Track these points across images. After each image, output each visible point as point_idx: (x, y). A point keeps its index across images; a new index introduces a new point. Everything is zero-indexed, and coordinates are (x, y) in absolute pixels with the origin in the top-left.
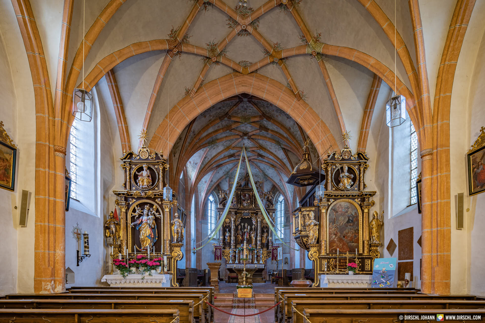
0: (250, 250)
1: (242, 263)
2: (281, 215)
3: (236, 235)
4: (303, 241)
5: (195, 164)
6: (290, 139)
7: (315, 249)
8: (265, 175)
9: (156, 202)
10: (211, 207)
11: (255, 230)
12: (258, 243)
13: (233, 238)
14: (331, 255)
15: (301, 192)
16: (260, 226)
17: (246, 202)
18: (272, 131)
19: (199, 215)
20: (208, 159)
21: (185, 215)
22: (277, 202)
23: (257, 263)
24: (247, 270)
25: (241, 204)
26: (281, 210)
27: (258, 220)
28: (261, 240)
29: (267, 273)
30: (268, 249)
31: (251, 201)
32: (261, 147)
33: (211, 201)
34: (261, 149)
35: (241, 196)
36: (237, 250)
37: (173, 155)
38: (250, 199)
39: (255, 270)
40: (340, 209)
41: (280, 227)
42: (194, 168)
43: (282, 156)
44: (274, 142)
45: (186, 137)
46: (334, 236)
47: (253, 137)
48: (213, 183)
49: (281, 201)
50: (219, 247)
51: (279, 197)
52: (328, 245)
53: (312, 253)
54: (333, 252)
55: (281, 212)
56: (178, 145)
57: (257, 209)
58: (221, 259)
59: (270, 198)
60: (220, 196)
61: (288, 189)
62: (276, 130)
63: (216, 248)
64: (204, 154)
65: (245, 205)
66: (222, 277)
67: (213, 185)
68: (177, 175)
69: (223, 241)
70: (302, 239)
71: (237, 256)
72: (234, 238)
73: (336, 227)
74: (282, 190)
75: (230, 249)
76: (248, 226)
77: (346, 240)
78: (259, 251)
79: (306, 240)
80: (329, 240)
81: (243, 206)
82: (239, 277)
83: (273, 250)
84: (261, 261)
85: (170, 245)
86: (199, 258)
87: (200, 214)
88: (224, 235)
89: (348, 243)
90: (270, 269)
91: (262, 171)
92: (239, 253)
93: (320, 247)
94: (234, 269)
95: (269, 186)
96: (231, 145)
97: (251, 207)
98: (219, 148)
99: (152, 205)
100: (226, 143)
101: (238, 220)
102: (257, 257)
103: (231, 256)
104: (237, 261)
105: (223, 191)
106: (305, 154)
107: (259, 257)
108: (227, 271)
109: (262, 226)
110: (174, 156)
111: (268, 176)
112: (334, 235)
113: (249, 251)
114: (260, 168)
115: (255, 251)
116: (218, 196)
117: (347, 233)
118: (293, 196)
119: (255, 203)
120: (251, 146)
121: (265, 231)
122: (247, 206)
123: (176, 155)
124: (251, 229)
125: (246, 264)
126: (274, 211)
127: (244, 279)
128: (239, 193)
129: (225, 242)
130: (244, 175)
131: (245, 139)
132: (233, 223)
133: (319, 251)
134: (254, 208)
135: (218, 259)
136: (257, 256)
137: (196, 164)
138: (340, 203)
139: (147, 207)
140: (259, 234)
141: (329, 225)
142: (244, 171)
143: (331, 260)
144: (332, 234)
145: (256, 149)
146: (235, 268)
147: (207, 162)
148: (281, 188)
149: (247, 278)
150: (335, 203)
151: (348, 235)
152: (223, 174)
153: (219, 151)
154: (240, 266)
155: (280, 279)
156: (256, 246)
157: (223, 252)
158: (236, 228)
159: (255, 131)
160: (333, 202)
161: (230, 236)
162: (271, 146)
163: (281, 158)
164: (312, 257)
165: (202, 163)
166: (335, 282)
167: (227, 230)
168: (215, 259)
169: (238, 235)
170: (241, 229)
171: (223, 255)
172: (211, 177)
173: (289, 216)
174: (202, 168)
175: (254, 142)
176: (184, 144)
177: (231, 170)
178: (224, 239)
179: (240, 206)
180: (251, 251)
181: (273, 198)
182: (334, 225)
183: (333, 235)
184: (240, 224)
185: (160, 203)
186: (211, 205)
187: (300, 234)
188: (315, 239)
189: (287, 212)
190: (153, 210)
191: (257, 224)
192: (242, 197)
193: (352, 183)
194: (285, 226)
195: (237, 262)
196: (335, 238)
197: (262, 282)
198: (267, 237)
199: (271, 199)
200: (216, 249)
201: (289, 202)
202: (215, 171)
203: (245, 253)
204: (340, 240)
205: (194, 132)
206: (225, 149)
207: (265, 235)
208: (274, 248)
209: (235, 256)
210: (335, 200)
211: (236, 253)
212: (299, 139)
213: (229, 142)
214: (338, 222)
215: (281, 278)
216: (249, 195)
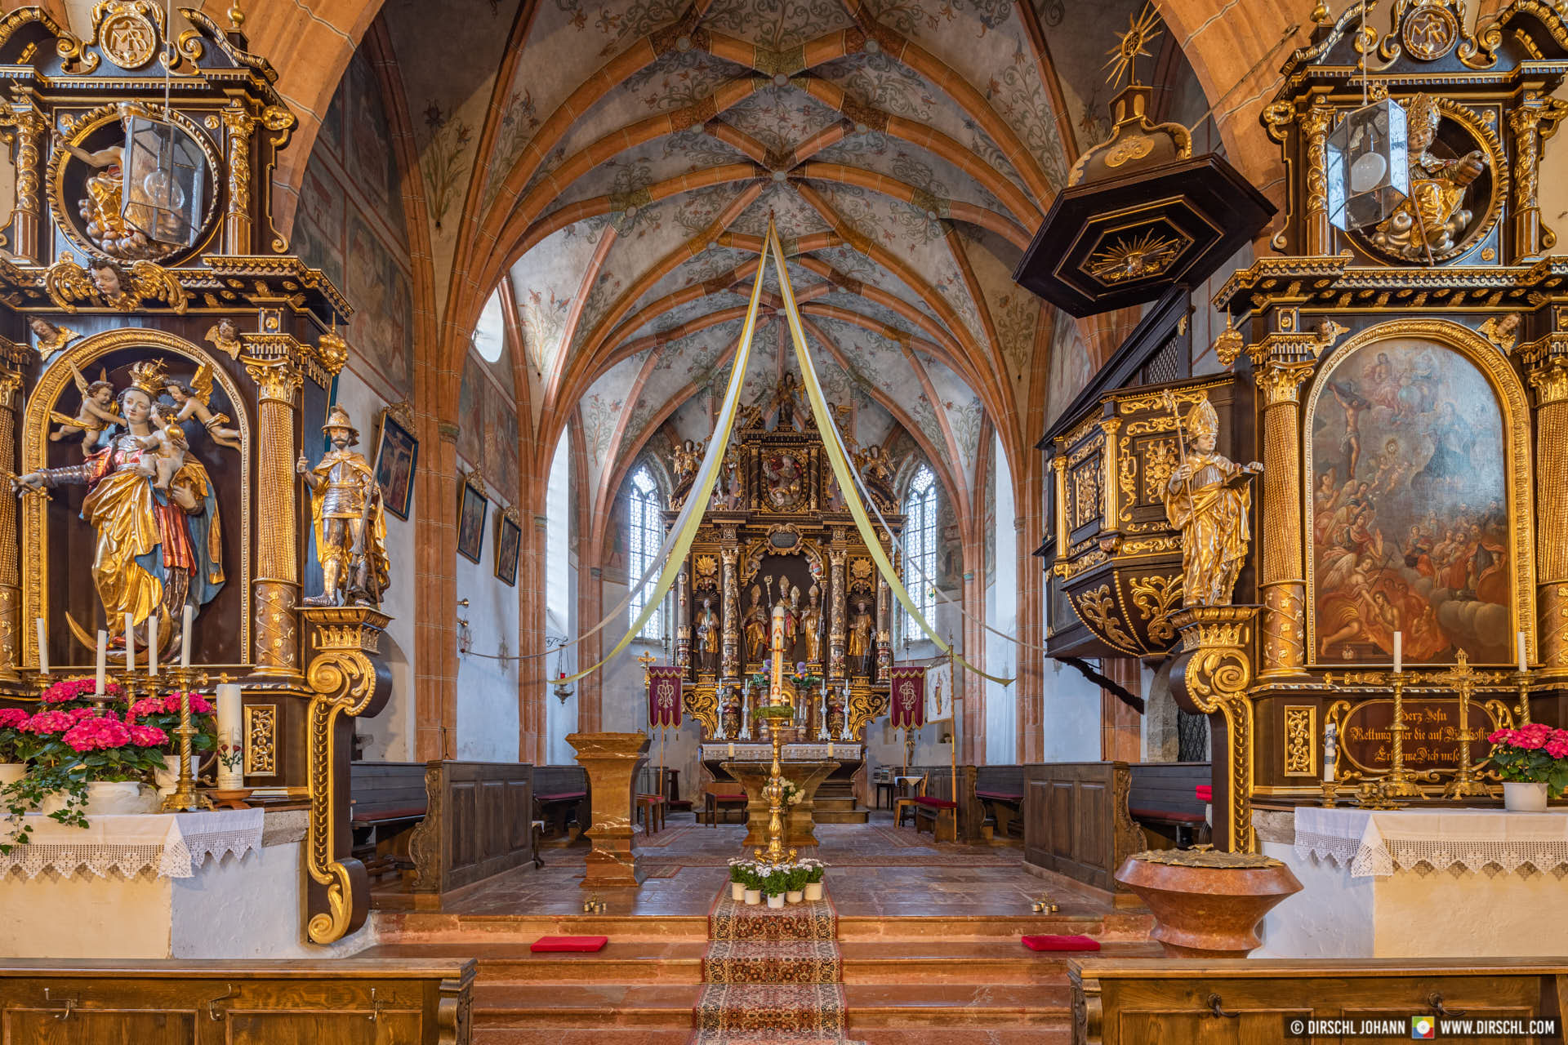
0: (799, 685)
1: (765, 738)
2: (923, 545)
3: (743, 624)
4: (1128, 598)
5: (556, 305)
6: (986, 158)
7: (1226, 639)
8: (860, 379)
9: (210, 347)
10: (643, 517)
11: (818, 604)
12: (835, 655)
13: (728, 636)
14: (1329, 678)
15: (1023, 430)
16: (840, 585)
17: (782, 488)
18: (902, 122)
19: (590, 543)
20: (618, 284)
21: (515, 528)
22: (907, 497)
23: (829, 736)
24: (788, 771)
25: (760, 497)
26: (923, 529)
27: (834, 562)
28: (846, 646)
29: (869, 777)
30: (873, 681)
31: (801, 485)
32: (847, 232)
33: (644, 491)
34: (848, 241)
35: (760, 464)
36: (747, 684)
37: (432, 222)
38: (801, 476)
39: (826, 768)
40: (1386, 389)
41: (919, 594)
42: (555, 322)
43: (938, 271)
44: (908, 194)
45: (490, 125)
46: (1350, 557)
47: (811, 172)
48: (645, 412)
49: (921, 490)
50: (670, 670)
51: (913, 475)
52: (1311, 614)
53: (1208, 666)
54: (1343, 660)
55: (923, 537)
56: (453, 166)
57: (827, 519)
58: (677, 722)
59: (882, 472)
60: (677, 466)
61: (956, 434)
62: (923, 114)
63: (657, 675)
64: (596, 256)
65: (780, 501)
66: (688, 793)
67: (649, 424)
68: (454, 320)
69: (691, 647)
70: (1127, 588)
71: (745, 709)
72: (735, 636)
73: (1357, 503)
74: (928, 442)
75: (717, 679)
76: (790, 588)
77: (1425, 581)
78: (838, 690)
79: (1150, 590)
80: (1319, 580)
81: (770, 506)
82: (752, 802)
83: (898, 682)
84: (846, 730)
85: (296, 618)
86: (591, 720)
87: (597, 539)
88: (693, 626)
89: (1436, 603)
90: (881, 760)
91: (848, 360)
92: (756, 696)
93: (1261, 625)
94: (725, 766)
95: (875, 430)
96: (717, 222)
97: (804, 510)
98: (665, 233)
99: (179, 366)
100: (692, 208)
101: (750, 564)
102: (827, 714)
103: (720, 709)
104: (744, 729)
105: (688, 445)
106: (1128, 97)
107: (837, 715)
108: (707, 772)
109: (849, 589)
110: (438, 225)
111: (870, 385)
112: (1349, 549)
113: (798, 688)
114: (838, 350)
115: (819, 688)
116: (670, 466)
117: (1427, 539)
118: (973, 466)
119: (818, 493)
120: (802, 231)
121: (862, 606)
122: (785, 505)
123: (445, 220)
124: (804, 602)
125: (784, 741)
126: (898, 523)
127: (775, 810)
128: (754, 452)
129: (698, 654)
130: (775, 380)
131: (776, 189)
132: (728, 573)
133: (1257, 653)
134: (814, 513)
135: (665, 722)
136: (831, 710)
137: (563, 304)
138: (1386, 349)
139: (143, 373)
140: (836, 621)
141: (1317, 487)
142: (773, 366)
143: (1335, 707)
144: (1331, 545)
145: (823, 242)
146: (731, 759)
147: (613, 300)
148: (927, 432)
149: (788, 809)
150: (1353, 344)
151: (1437, 548)
152: (689, 378)
153: (666, 249)
154: (756, 751)
155: (944, 812)
156: (826, 669)
157: (690, 694)
158: (741, 594)
159: (822, 134)
160: (1342, 339)
161: (718, 630)
162: (894, 221)
163: (934, 283)
164: (1206, 690)
165: (591, 302)
166: (1434, 863)
167: (707, 603)
168: (654, 722)
169: (748, 623)
170: (763, 601)
171: (689, 705)
172: (638, 382)
173: (960, 547)
174: (590, 327)
175: (819, 204)
176: (480, 161)
177: (719, 358)
178: (694, 640)
179: (759, 506)
180: (804, 687)
181: (894, 474)
182: (1348, 487)
183: (1338, 550)
184: (759, 580)
185: (234, 351)
186: (643, 509)
187: (1111, 552)
188: (1226, 580)
189: (948, 534)
190: (187, 393)
191: (829, 579)
192: (765, 468)
193: (1465, 217)
194: (943, 587)
195: (745, 733)
196: (1351, 573)
197: (852, 818)
198: (869, 632)
199: (885, 477)
200: (656, 680)
201: (960, 488)
202: (655, 358)
203: (778, 696)
204: (1388, 582)
205: (528, 105)
206: (691, 243)
207: (862, 623)
208: (903, 676)
209: (738, 711)
210: (1352, 323)
211: (741, 697)
212: (1035, 141)
213: (708, 208)
214: (1371, 470)
215: (951, 805)
216: (796, 461)
